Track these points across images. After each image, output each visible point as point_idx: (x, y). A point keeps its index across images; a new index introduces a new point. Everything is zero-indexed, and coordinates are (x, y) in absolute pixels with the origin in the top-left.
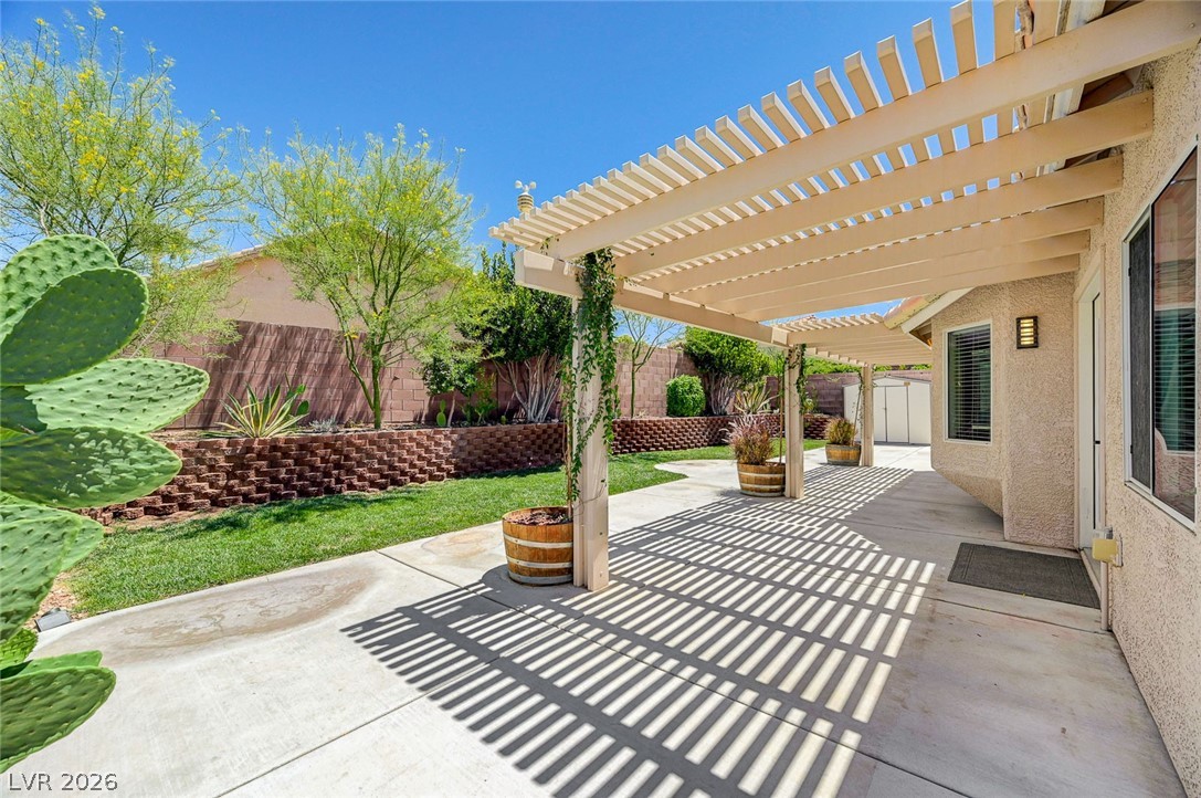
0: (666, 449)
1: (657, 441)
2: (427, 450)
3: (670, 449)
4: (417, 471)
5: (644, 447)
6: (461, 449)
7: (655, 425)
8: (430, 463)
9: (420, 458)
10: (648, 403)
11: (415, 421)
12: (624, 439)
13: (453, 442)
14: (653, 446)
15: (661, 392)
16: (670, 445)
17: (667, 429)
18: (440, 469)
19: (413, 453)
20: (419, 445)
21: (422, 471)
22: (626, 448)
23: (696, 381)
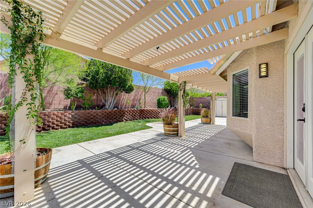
0: (155, 118)
1: (152, 116)
2: (60, 118)
3: (156, 118)
4: (55, 125)
5: (147, 117)
6: (75, 118)
7: (151, 111)
8: (61, 123)
9: (57, 121)
10: (151, 104)
11: (64, 108)
12: (140, 115)
13: (72, 115)
14: (150, 117)
15: (155, 101)
16: (156, 117)
17: (155, 112)
18: (65, 125)
19: (54, 119)
20: (57, 116)
21: (57, 125)
22: (141, 118)
23: (166, 98)
